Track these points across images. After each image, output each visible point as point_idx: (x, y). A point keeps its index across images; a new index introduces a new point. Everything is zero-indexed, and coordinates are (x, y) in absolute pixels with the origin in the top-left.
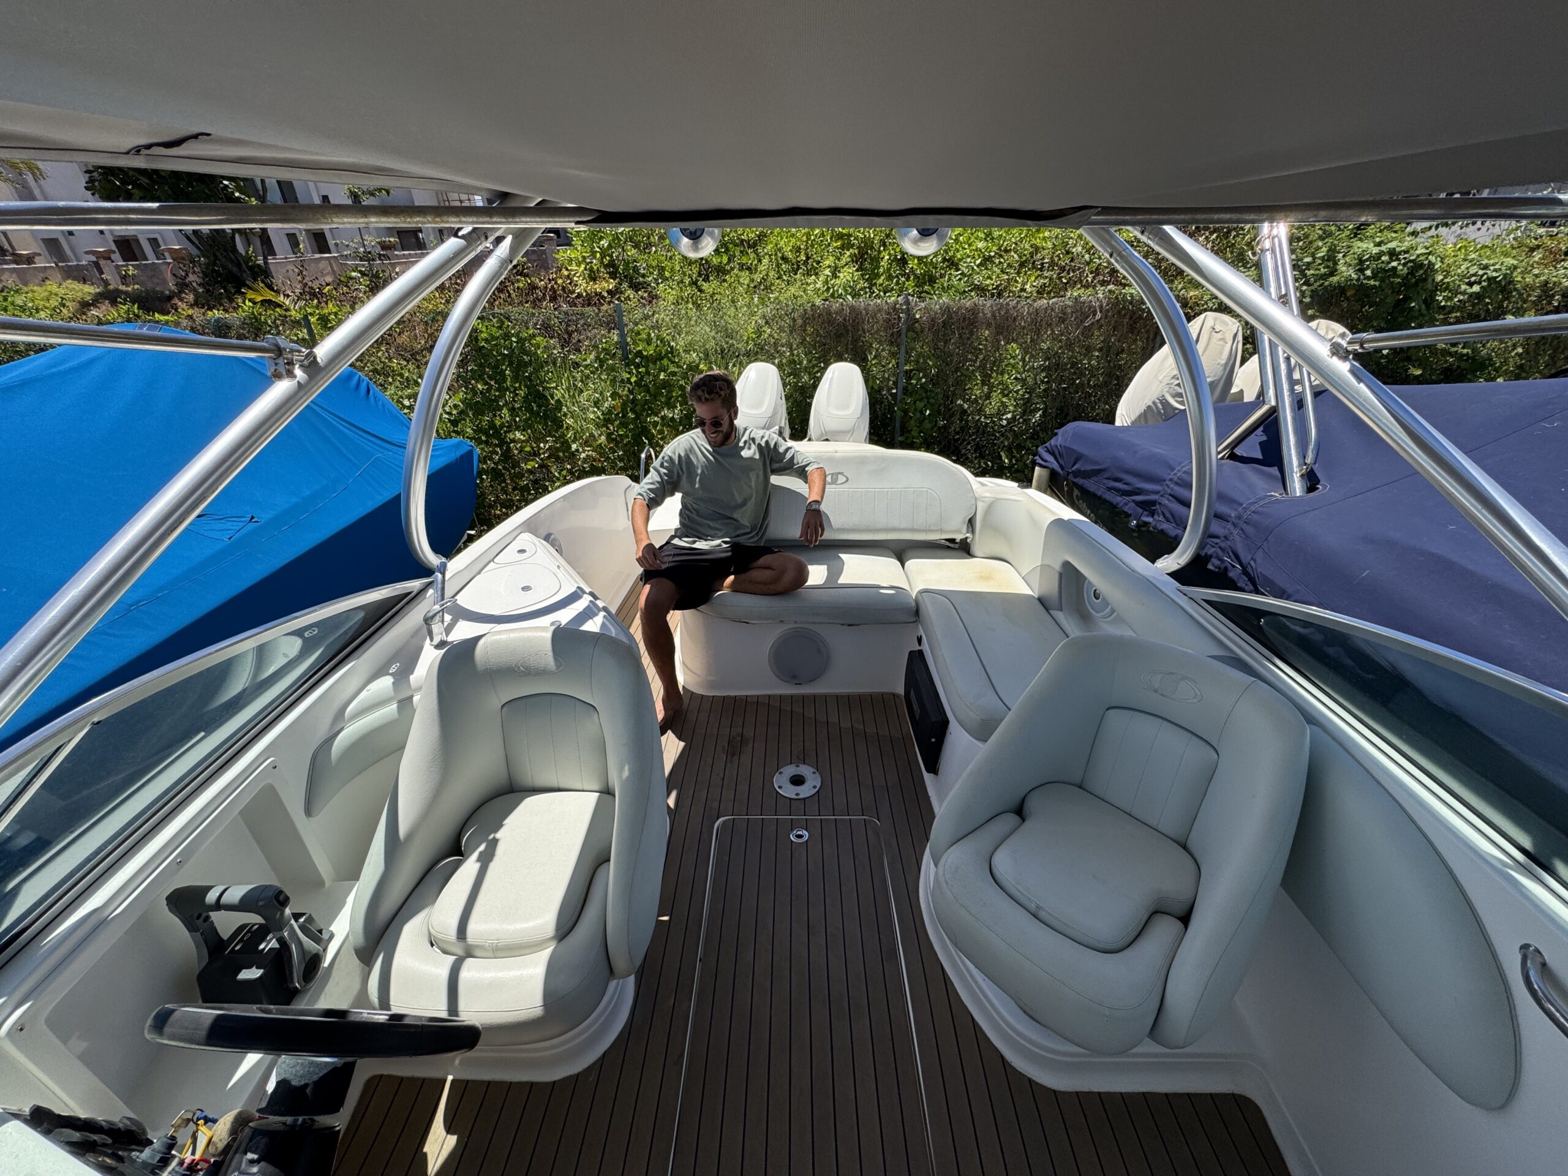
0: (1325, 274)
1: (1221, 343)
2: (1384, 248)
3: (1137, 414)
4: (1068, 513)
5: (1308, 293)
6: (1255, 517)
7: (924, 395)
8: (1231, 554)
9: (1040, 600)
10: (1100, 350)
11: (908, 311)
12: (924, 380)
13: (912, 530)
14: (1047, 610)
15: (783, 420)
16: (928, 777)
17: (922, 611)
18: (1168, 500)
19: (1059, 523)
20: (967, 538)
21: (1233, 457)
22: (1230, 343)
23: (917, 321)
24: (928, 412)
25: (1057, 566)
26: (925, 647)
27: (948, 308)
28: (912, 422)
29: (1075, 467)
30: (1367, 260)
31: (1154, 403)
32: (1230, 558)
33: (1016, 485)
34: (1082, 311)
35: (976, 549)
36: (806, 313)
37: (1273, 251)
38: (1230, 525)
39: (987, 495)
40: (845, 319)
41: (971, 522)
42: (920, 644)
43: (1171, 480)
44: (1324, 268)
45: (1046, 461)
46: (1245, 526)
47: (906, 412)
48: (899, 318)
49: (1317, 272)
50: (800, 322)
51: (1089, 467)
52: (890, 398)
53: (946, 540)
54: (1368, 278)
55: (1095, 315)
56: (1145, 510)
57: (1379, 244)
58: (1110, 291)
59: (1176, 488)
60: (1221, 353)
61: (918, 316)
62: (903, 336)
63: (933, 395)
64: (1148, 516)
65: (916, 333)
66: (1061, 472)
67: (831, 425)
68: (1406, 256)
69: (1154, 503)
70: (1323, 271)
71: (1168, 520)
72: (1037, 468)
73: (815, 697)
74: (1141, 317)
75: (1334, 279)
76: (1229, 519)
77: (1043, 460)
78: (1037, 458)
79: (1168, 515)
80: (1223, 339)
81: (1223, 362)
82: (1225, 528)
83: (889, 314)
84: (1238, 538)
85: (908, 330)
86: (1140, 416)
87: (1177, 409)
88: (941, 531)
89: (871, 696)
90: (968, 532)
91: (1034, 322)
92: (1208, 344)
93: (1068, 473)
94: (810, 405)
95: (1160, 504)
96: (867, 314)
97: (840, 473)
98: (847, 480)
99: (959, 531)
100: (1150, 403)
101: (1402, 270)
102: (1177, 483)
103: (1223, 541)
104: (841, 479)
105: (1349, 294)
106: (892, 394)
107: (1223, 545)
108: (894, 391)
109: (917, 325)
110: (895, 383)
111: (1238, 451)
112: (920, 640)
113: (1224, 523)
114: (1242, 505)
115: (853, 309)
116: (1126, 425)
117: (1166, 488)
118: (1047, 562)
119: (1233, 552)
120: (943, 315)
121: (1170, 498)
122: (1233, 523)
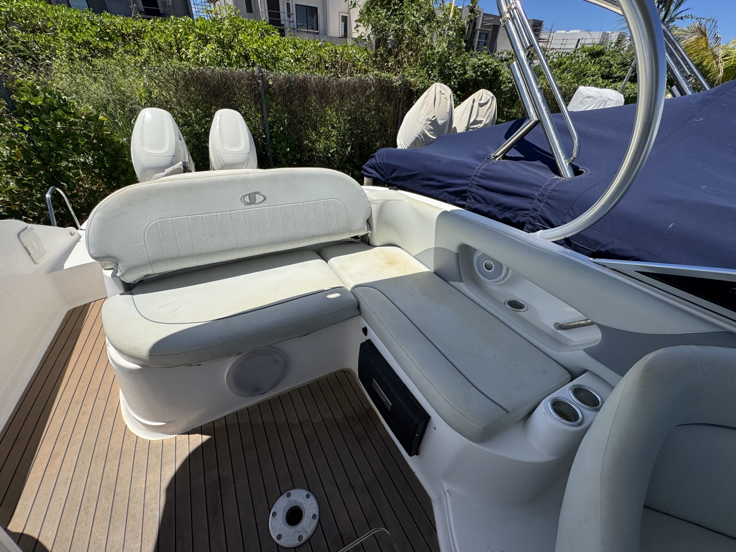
0: (461, 74)
1: (445, 100)
2: (482, 61)
3: (410, 142)
4: (449, 207)
5: (456, 83)
6: (555, 193)
7: (284, 138)
8: (541, 220)
9: (436, 273)
10: (375, 110)
11: (262, 77)
12: (282, 128)
13: (329, 234)
14: (446, 281)
15: (185, 156)
16: (411, 461)
17: (363, 306)
18: (476, 188)
19: (444, 214)
20: (367, 234)
21: (505, 157)
22: (449, 100)
23: (270, 86)
24: (288, 149)
25: (454, 249)
26: (372, 335)
27: (289, 78)
28: (280, 156)
29: (393, 175)
30: (476, 67)
31: (419, 135)
32: (541, 223)
34: (364, 86)
35: (376, 240)
36: (186, 76)
38: (536, 201)
40: (218, 83)
42: (366, 334)
43: (475, 176)
44: (462, 70)
45: (371, 173)
46: (549, 201)
47: (275, 149)
48: (258, 83)
49: (459, 72)
50: (182, 83)
52: (262, 141)
53: (352, 238)
54: (479, 76)
55: (370, 88)
56: (456, 196)
57: (480, 60)
58: (376, 75)
59: (481, 180)
60: (446, 106)
61: (270, 83)
62: (263, 97)
63: (289, 137)
64: (460, 200)
65: (271, 95)
66: (383, 179)
67: (228, 159)
68: (491, 66)
69: (465, 191)
70: (461, 72)
71: (479, 202)
72: (365, 178)
73: (279, 398)
74: (392, 91)
75: (467, 76)
76: (534, 197)
77: (368, 173)
78: (362, 172)
79: (479, 198)
80: (446, 98)
81: (448, 111)
82: (532, 204)
83: (249, 80)
84: (545, 210)
85: (265, 94)
86: (412, 144)
87: (431, 138)
88: (350, 231)
89: (327, 378)
90: (368, 230)
91: (339, 92)
92: (440, 101)
94: (207, 148)
95: (470, 192)
96: (234, 79)
97: (256, 193)
98: (265, 199)
99: (363, 229)
100: (417, 136)
101: (490, 73)
102: (480, 177)
103: (532, 212)
104: (259, 198)
105: (471, 84)
106: (263, 138)
107: (533, 215)
108: (264, 136)
109: (270, 89)
110: (264, 131)
112: (365, 331)
113: (530, 201)
114: (541, 187)
115: (223, 75)
116: (403, 148)
117: (473, 181)
118: (437, 246)
119: (543, 219)
120: (286, 84)
121: (477, 187)
122: (538, 199)
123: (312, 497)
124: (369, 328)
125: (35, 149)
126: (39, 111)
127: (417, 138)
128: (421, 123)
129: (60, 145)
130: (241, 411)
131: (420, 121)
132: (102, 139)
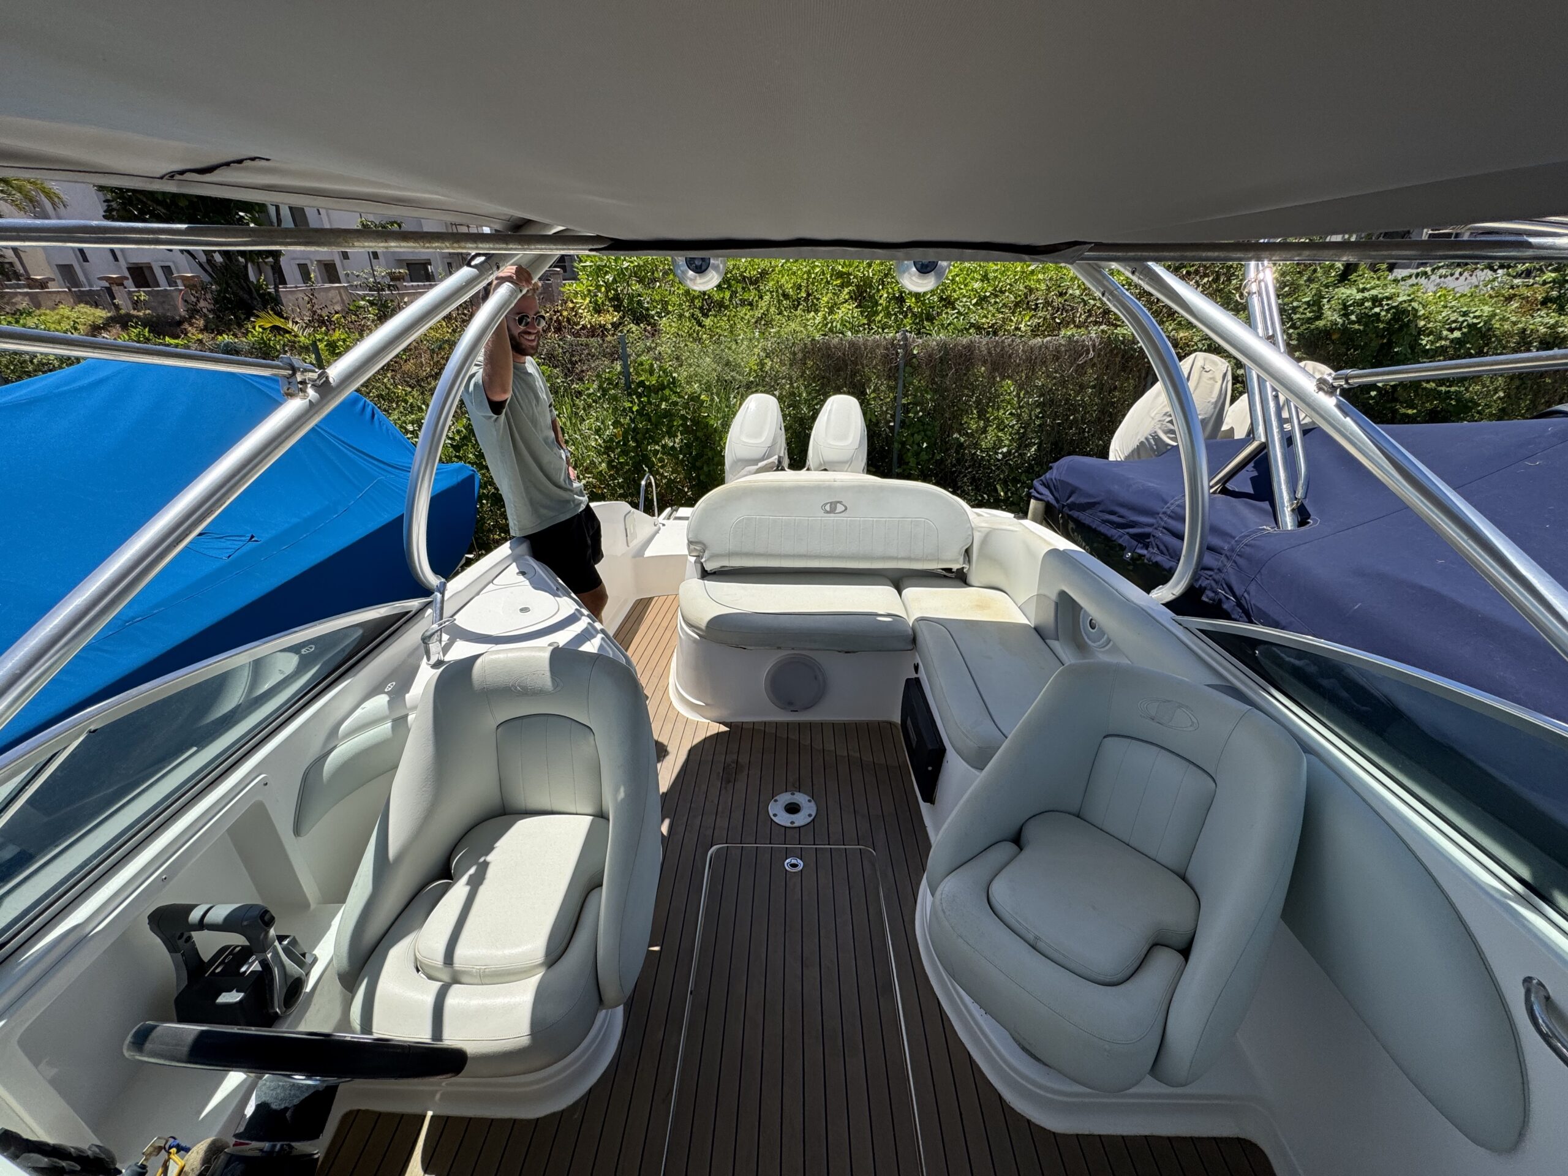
0: (1310, 319)
1: (1211, 382)
2: (1366, 294)
3: (1130, 450)
4: (1063, 544)
5: (1294, 336)
6: (1248, 549)
7: (921, 428)
8: (1225, 586)
9: (1036, 629)
10: (1094, 387)
11: (906, 347)
12: (921, 414)
13: (909, 559)
14: (1043, 639)
15: (782, 450)
16: (924, 806)
17: (920, 639)
18: (1162, 532)
19: (1054, 553)
20: (963, 568)
21: (1224, 491)
22: (1220, 382)
23: (915, 356)
24: (925, 445)
25: (1054, 596)
26: (922, 675)
27: (945, 344)
28: (909, 454)
29: (1069, 501)
30: (1350, 305)
31: (1147, 439)
32: (1224, 590)
33: (1012, 515)
34: (1076, 349)
35: (972, 578)
36: (806, 347)
37: (1260, 294)
38: (1223, 558)
39: (984, 525)
40: (844, 354)
41: (968, 552)
42: (917, 672)
43: (1164, 513)
44: (1310, 312)
45: (1041, 494)
46: (1238, 559)
47: (903, 444)
48: (897, 353)
49: (1303, 316)
50: (800, 355)
51: (1083, 500)
52: (887, 430)
53: (943, 569)
54: (1353, 323)
55: (1088, 353)
56: (1139, 542)
57: (1363, 290)
58: (1103, 331)
59: (1170, 521)
60: (1211, 392)
61: (915, 352)
62: (901, 371)
63: (929, 428)
64: (1142, 548)
65: (914, 368)
66: (1056, 505)
67: (830, 455)
68: (1389, 302)
69: (1148, 535)
70: (1309, 315)
71: (1162, 553)
72: (1032, 501)
73: (811, 725)
74: (1132, 356)
75: (1321, 323)
76: (1223, 552)
77: (1038, 493)
78: (1032, 490)
79: (1162, 547)
80: (1213, 379)
81: (1214, 400)
82: (1218, 560)
83: (887, 349)
84: (1230, 570)
85: (906, 365)
86: (1133, 452)
87: (1169, 445)
88: (938, 560)
89: (868, 724)
90: (964, 563)
91: (1029, 359)
92: (1198, 383)
93: (1063, 506)
94: (809, 436)
95: (1154, 536)
96: (866, 349)
97: (839, 502)
98: (846, 509)
99: (956, 561)
100: (1143, 439)
101: (1385, 316)
102: (1170, 516)
103: (1216, 573)
104: (840, 508)
105: (1335, 337)
106: (890, 427)
107: (1217, 577)
108: (892, 424)
109: (914, 360)
110: (893, 416)
111: (1230, 486)
112: (916, 668)
113: (1217, 556)
114: (1234, 538)
115: (852, 344)
116: (1119, 459)
117: (1160, 521)
118: (1042, 592)
119: (1227, 584)
120: (940, 352)
121: (1164, 530)
122: (1226, 555)
123: (813, 803)
124: (921, 665)
125: (635, 430)
126: (650, 390)
127: (1142, 443)
128: (1153, 418)
129: (657, 425)
130: (770, 723)
131: (1153, 415)
132: (696, 421)
